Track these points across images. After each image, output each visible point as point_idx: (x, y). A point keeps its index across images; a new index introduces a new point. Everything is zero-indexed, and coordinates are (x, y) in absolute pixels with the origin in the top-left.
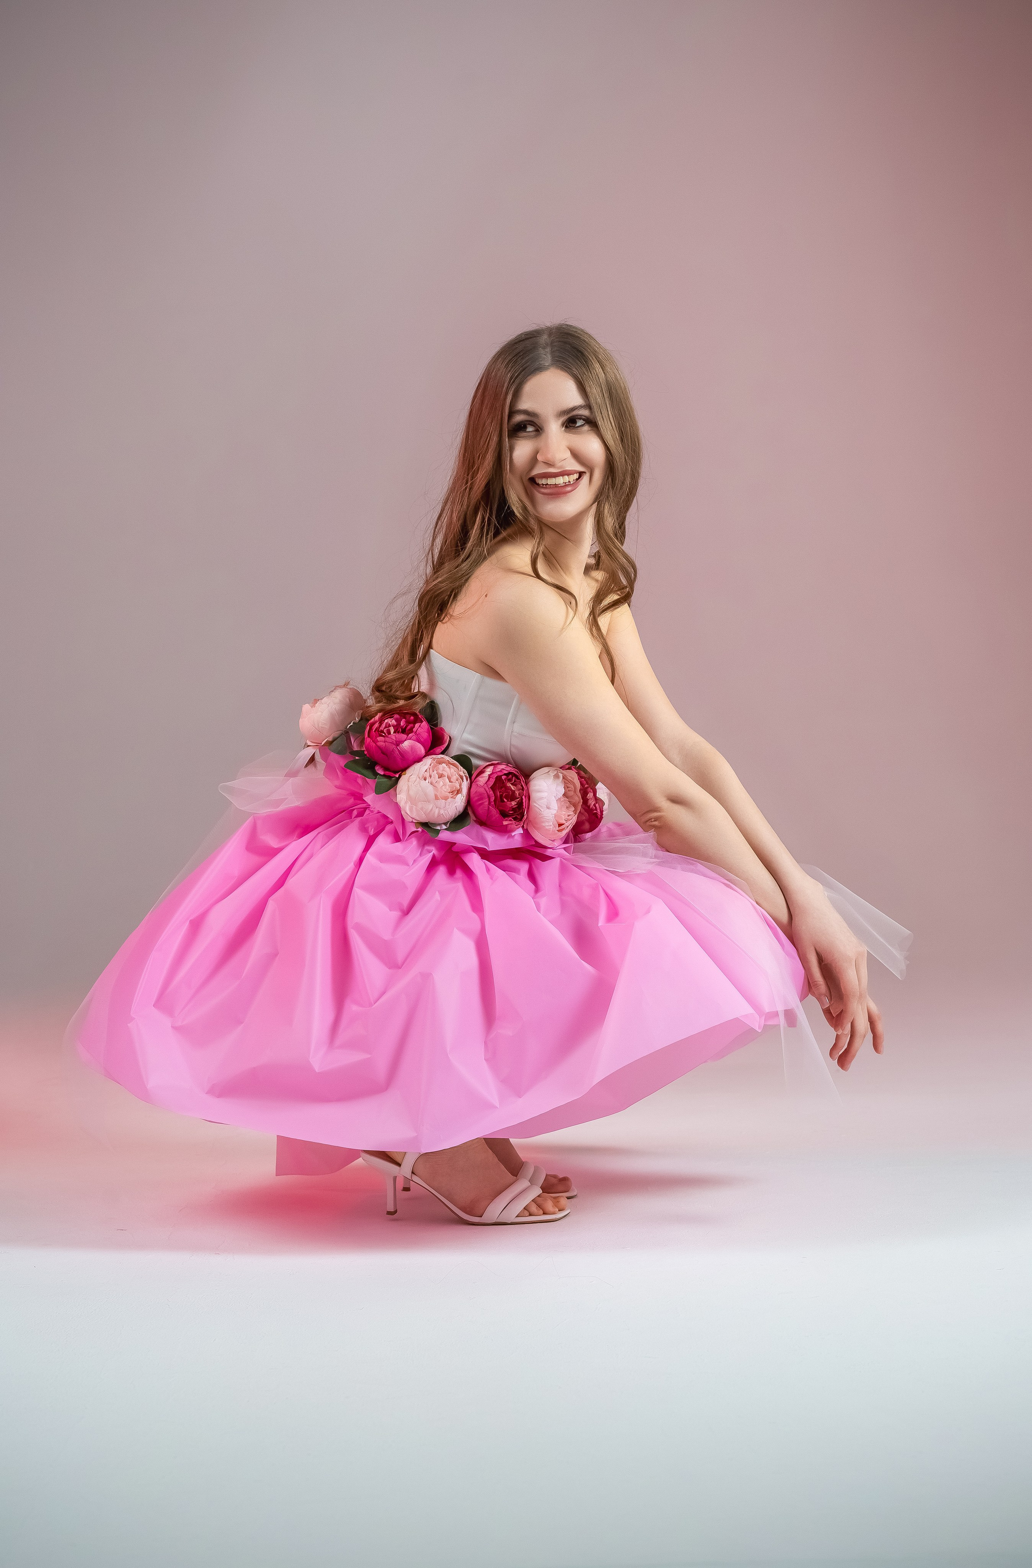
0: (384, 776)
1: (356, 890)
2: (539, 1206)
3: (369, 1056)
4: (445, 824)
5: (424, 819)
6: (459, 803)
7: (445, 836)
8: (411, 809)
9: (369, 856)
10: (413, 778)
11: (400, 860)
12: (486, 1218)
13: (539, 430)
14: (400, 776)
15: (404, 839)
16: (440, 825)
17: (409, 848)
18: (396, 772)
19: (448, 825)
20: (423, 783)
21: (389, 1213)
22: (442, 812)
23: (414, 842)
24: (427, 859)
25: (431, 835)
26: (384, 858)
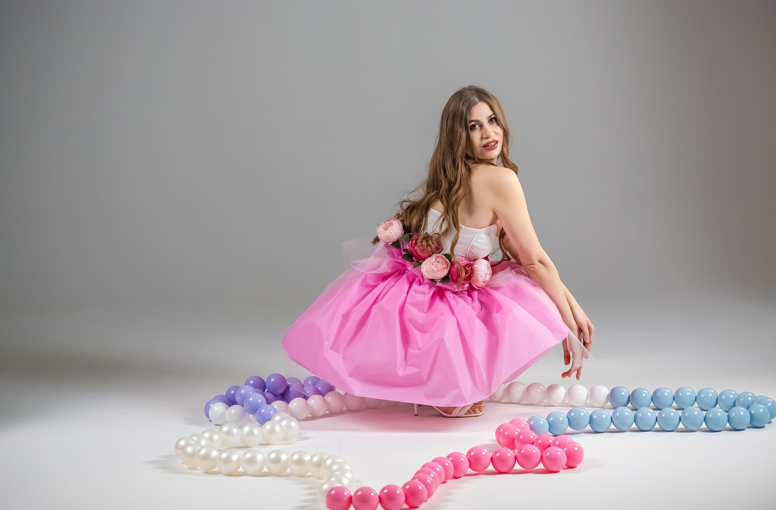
0: (416, 261)
1: (407, 305)
2: (473, 410)
3: (420, 370)
4: (440, 279)
5: (431, 277)
6: (445, 272)
7: (439, 284)
8: (427, 275)
9: (411, 292)
10: (428, 264)
11: (423, 293)
12: (452, 415)
13: (481, 126)
14: (422, 262)
15: (423, 283)
16: (438, 280)
17: (425, 288)
18: (421, 260)
19: (441, 280)
20: (432, 265)
21: (415, 415)
22: (439, 276)
23: (427, 286)
24: (432, 291)
25: (434, 283)
26: (416, 292)
